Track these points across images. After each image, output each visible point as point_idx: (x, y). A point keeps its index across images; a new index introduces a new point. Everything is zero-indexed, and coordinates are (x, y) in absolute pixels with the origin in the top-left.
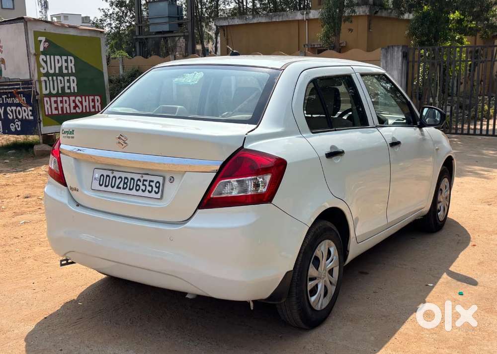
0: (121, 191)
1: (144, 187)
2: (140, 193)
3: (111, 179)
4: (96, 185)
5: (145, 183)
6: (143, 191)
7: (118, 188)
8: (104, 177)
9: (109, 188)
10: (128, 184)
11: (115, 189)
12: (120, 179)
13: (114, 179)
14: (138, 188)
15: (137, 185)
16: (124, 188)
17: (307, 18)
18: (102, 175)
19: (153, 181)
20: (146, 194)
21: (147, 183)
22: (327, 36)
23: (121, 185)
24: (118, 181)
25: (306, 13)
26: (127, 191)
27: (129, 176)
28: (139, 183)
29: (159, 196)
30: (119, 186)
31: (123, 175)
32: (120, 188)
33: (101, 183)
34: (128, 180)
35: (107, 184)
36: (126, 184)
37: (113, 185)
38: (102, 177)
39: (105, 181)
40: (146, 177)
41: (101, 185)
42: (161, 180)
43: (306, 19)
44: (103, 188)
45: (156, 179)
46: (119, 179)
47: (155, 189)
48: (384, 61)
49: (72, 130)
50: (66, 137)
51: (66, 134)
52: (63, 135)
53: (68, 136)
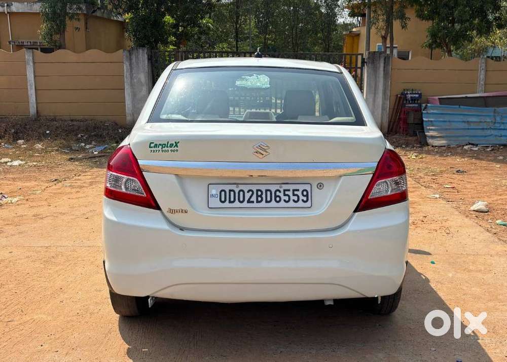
0: (255, 205)
1: (287, 197)
2: (282, 204)
3: (237, 193)
4: (215, 202)
5: (287, 193)
6: (287, 202)
7: (249, 201)
8: (225, 192)
9: (237, 204)
10: (264, 196)
11: (245, 205)
12: (251, 193)
13: (241, 193)
14: (278, 199)
15: (276, 196)
16: (259, 202)
17: (9, 11)
18: (223, 190)
19: (298, 190)
20: (291, 204)
21: (290, 193)
22: (50, 34)
23: (254, 198)
24: (248, 195)
25: (7, 6)
26: (263, 204)
27: (263, 188)
28: (278, 193)
29: (308, 204)
30: (251, 200)
31: (254, 188)
32: (253, 202)
33: (223, 199)
34: (262, 192)
35: (232, 200)
36: (261, 196)
37: (241, 199)
38: (223, 193)
39: (228, 197)
41: (223, 202)
42: (308, 187)
43: (8, 13)
44: (227, 205)
45: (301, 187)
46: (248, 192)
47: (301, 197)
48: (128, 64)
49: (176, 142)
50: (159, 150)
51: (160, 147)
52: (151, 149)
53: (164, 149)
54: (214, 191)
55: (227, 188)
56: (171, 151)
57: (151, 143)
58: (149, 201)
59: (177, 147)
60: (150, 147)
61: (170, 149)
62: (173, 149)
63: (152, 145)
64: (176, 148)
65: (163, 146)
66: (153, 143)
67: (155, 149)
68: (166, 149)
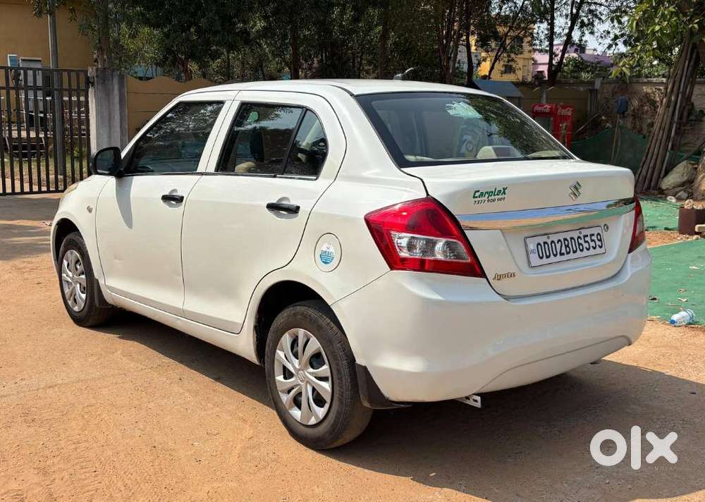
0: (566, 257)
1: (587, 244)
2: (586, 253)
3: (550, 246)
4: (535, 260)
5: (586, 239)
6: (588, 249)
7: (562, 254)
8: (541, 246)
9: (552, 259)
10: (570, 246)
11: (559, 258)
12: (560, 243)
13: (553, 244)
14: (581, 247)
15: (580, 244)
16: (568, 253)
18: (539, 244)
19: (593, 235)
20: (592, 252)
21: (588, 239)
23: (564, 251)
24: (558, 246)
26: (572, 255)
27: (568, 236)
28: (580, 241)
29: (603, 250)
31: (561, 237)
32: (563, 254)
33: (541, 255)
34: (568, 241)
35: (548, 254)
36: (568, 246)
37: (555, 253)
38: (539, 247)
39: (545, 251)
40: (585, 232)
41: (541, 258)
42: (600, 230)
44: (545, 261)
45: (595, 231)
46: (558, 243)
47: (598, 243)
49: (504, 189)
50: (485, 200)
51: (487, 196)
52: (476, 199)
53: (490, 198)
54: (532, 246)
55: (541, 240)
56: (499, 200)
57: (476, 192)
58: (473, 269)
59: (505, 194)
60: (474, 197)
61: (497, 197)
62: (500, 197)
63: (477, 194)
64: (503, 196)
65: (490, 193)
66: (478, 191)
67: (481, 199)
68: (493, 197)
